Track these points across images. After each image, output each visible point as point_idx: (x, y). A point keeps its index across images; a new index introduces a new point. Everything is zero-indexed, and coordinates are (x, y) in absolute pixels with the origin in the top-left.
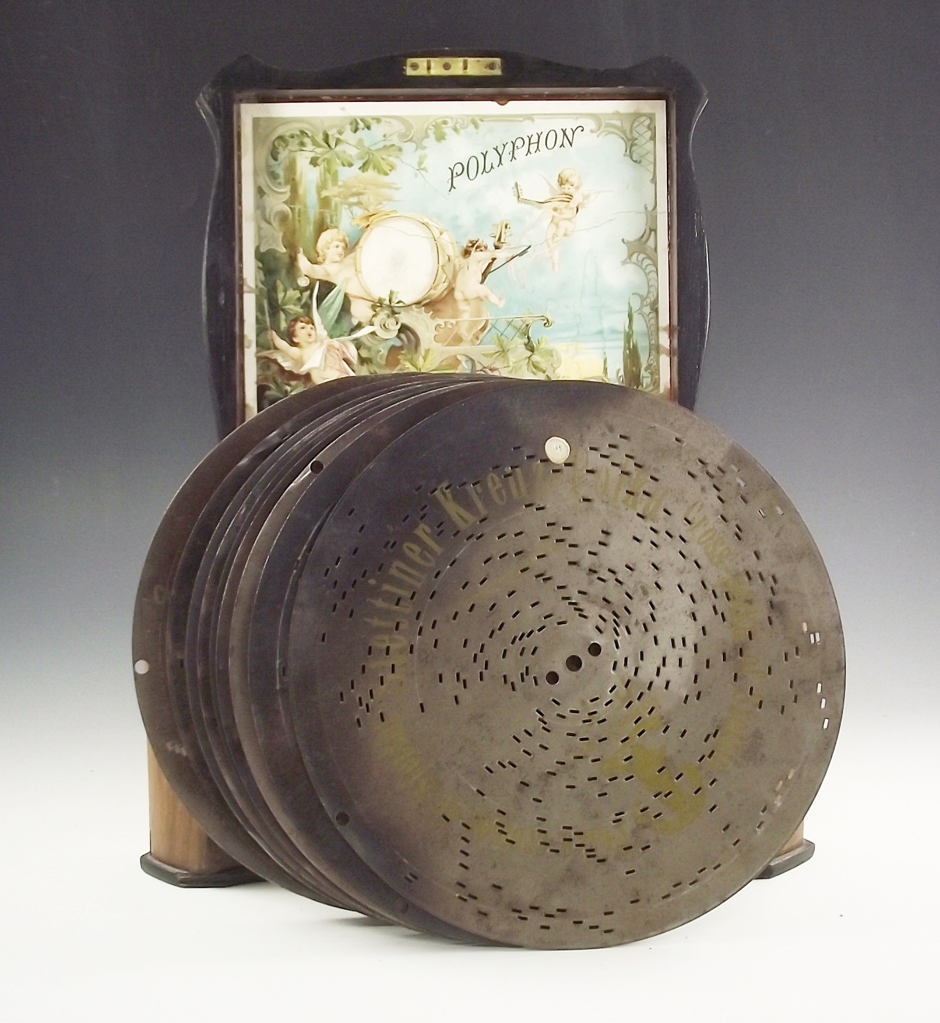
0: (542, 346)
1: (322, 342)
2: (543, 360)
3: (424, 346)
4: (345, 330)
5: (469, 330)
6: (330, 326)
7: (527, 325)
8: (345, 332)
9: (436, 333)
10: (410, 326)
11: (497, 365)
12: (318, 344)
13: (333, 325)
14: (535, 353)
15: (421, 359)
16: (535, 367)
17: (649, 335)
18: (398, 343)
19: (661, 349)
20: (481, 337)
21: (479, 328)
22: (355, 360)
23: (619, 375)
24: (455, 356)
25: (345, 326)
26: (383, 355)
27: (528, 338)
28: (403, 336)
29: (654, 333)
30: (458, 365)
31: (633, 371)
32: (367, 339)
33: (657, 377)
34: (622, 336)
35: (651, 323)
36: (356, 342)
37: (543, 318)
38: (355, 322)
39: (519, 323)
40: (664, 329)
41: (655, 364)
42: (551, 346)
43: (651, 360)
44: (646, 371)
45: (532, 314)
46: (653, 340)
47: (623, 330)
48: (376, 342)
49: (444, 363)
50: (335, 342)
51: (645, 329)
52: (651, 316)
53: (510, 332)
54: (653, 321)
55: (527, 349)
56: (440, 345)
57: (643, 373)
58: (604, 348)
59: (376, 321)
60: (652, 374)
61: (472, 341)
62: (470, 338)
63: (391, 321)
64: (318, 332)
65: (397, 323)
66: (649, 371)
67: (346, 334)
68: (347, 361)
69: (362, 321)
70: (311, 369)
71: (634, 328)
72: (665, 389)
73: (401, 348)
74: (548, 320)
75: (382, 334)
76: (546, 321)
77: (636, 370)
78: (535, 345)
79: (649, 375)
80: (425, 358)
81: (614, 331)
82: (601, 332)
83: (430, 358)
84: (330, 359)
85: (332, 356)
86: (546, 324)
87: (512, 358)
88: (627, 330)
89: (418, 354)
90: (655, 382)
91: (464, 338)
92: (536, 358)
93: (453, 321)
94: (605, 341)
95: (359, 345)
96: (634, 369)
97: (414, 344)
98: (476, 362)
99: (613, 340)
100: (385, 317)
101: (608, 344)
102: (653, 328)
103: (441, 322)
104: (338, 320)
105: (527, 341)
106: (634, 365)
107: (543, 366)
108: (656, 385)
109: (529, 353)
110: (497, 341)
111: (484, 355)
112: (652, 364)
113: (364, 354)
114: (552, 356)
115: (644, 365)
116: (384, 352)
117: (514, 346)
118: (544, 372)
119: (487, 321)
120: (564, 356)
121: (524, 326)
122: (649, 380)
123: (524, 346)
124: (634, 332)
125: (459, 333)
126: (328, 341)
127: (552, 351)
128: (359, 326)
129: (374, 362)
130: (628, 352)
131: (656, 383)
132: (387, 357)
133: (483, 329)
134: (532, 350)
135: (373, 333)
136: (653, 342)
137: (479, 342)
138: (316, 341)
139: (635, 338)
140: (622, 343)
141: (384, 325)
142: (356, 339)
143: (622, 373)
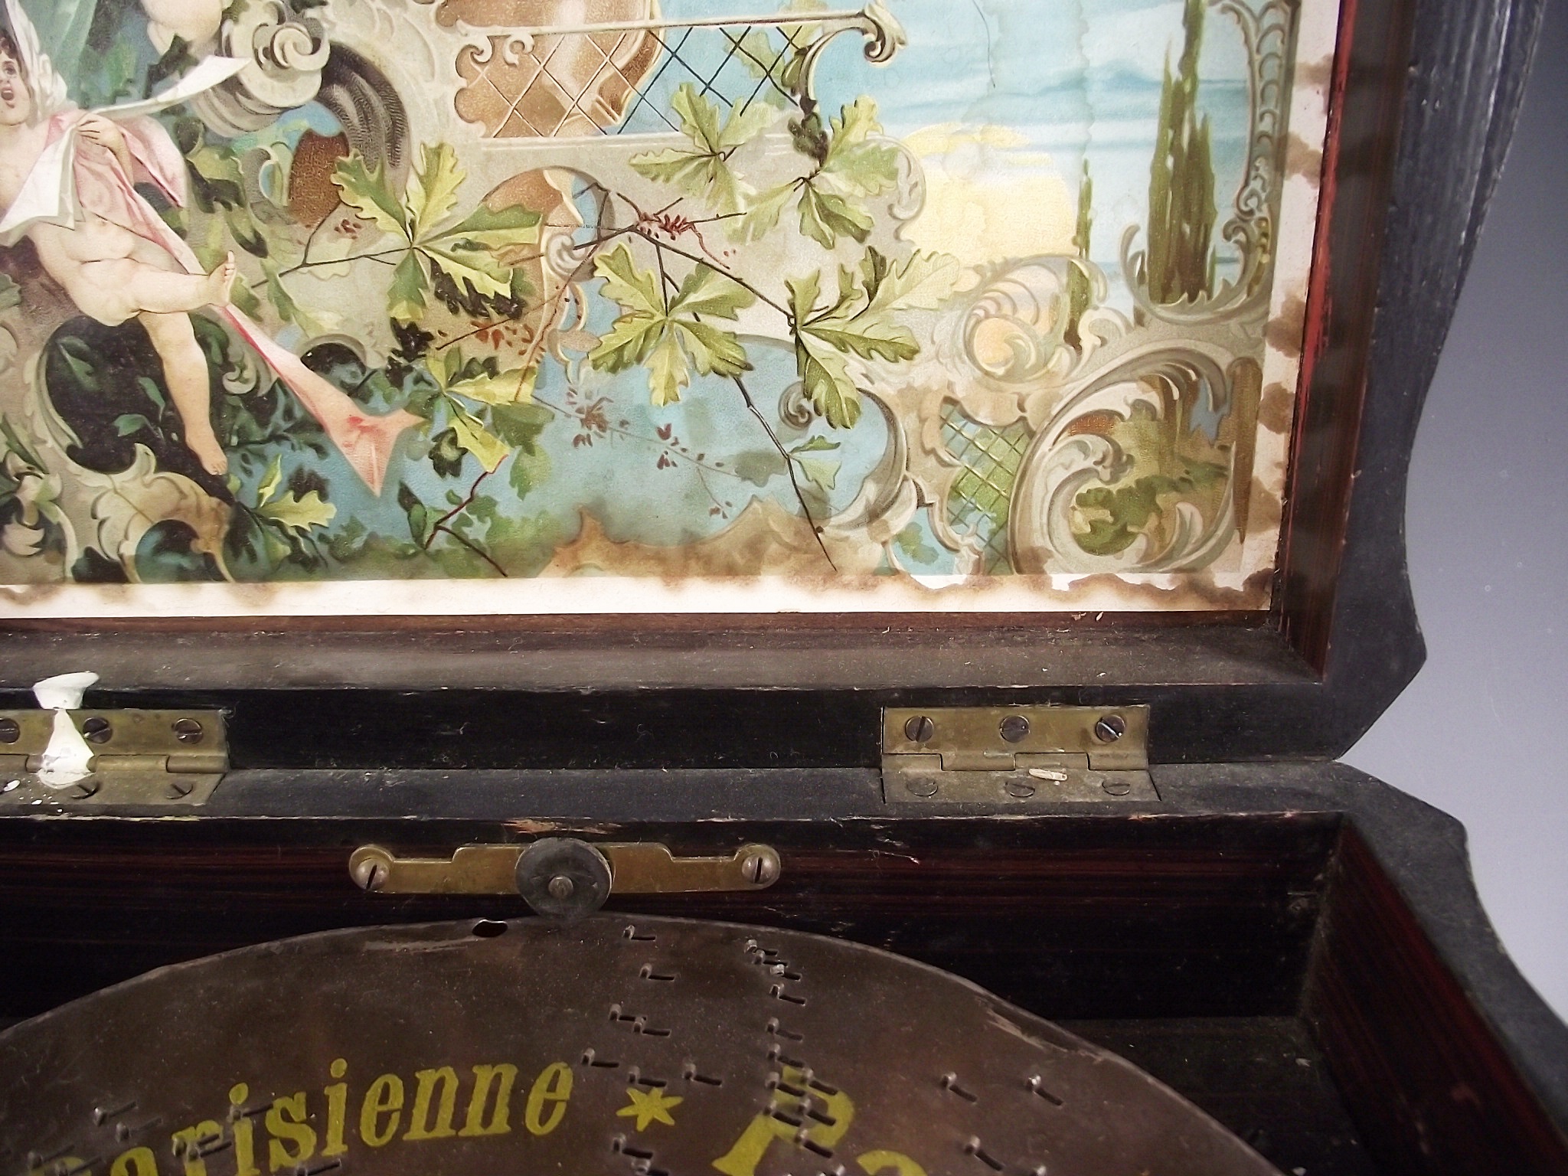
0: (855, 136)
1: (55, 120)
2: (859, 191)
3: (421, 133)
4: (128, 74)
5: (585, 70)
6: (75, 62)
7: (802, 52)
8: (130, 81)
9: (462, 83)
10: (365, 53)
11: (691, 209)
12: (43, 129)
13: (85, 57)
14: (831, 162)
15: (414, 185)
16: (829, 216)
17: (1255, 98)
18: (328, 126)
19: (1291, 155)
20: (629, 98)
21: (621, 63)
22: (180, 190)
23: (1131, 253)
24: (538, 173)
25: (129, 61)
26: (277, 167)
27: (807, 104)
28: (340, 94)
29: (1273, 91)
30: (550, 208)
31: (1182, 234)
32: (212, 106)
33: (1265, 259)
34: (1154, 101)
35: (1266, 48)
36: (173, 119)
37: (860, 22)
38: (162, 44)
39: (770, 43)
40: (1314, 74)
41: (1265, 213)
42: (891, 134)
43: (1252, 194)
44: (1227, 237)
45: (825, 6)
46: (1268, 119)
47: (1160, 77)
48: (245, 122)
49: (497, 202)
50: (103, 124)
51: (1240, 71)
52: (1269, 19)
53: (738, 77)
54: (1274, 42)
55: (799, 147)
56: (479, 128)
57: (1218, 245)
58: (1083, 147)
59: (239, 34)
60: (1247, 248)
61: (593, 115)
62: (586, 103)
63: (292, 38)
64: (34, 83)
65: (315, 50)
66: (1241, 237)
67: (135, 90)
68: (151, 191)
69: (187, 35)
70: (32, 224)
71: (1204, 67)
72: (1290, 298)
73: (341, 142)
74: (881, 35)
75: (262, 86)
76: (872, 37)
77: (1196, 231)
78: (829, 132)
79: (1238, 254)
80: (427, 182)
81: (1126, 79)
82: (1078, 83)
83: (446, 181)
84: (92, 189)
85: (99, 176)
86: (870, 47)
87: (744, 181)
88: (1176, 75)
89: (403, 163)
90: (1256, 280)
91: (568, 105)
92: (834, 181)
93: (523, 34)
94: (1091, 118)
95: (187, 136)
96: (1187, 229)
97: (384, 125)
98: (613, 197)
99: (1116, 115)
100: (272, 21)
101: (1101, 131)
102: (1272, 70)
103: (478, 37)
104: (101, 36)
105: (799, 115)
106: (1187, 215)
107: (859, 212)
108: (1256, 289)
109: (807, 165)
110: (690, 118)
111: (643, 171)
112: (1251, 212)
113: (211, 167)
114: (893, 175)
115: (1224, 213)
116: (282, 158)
117: (753, 133)
118: (861, 236)
119: (650, 32)
120: (935, 177)
121: (790, 53)
122: (1237, 269)
123: (789, 136)
124: (1201, 87)
125: (547, 80)
126: (72, 117)
127: (893, 153)
128: (180, 57)
129: (251, 199)
130: (1170, 162)
131: (1259, 282)
132: (292, 177)
133: (640, 62)
134: (820, 152)
135: (232, 85)
136: (1266, 125)
137: (620, 120)
138: (31, 121)
139: (1201, 107)
140: (1149, 129)
141: (269, 53)
142: (174, 111)
143: (1141, 243)
